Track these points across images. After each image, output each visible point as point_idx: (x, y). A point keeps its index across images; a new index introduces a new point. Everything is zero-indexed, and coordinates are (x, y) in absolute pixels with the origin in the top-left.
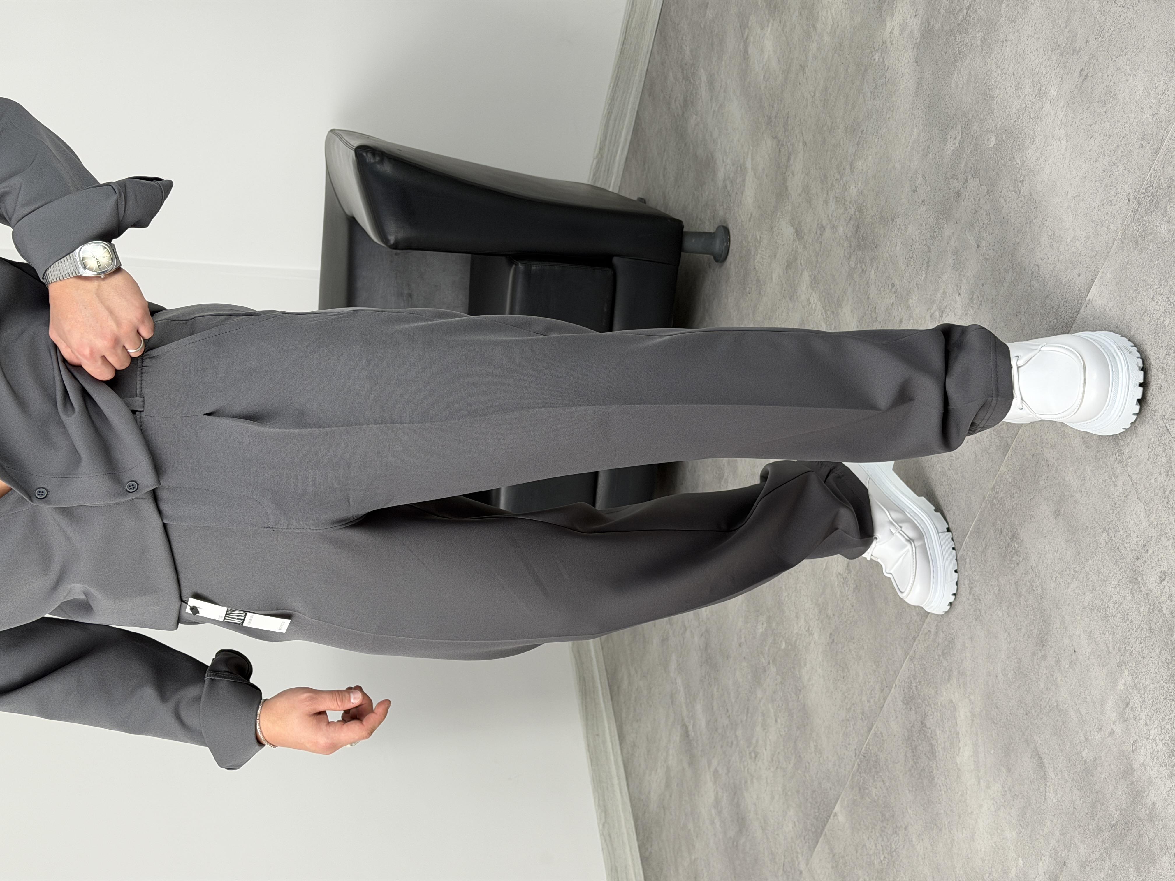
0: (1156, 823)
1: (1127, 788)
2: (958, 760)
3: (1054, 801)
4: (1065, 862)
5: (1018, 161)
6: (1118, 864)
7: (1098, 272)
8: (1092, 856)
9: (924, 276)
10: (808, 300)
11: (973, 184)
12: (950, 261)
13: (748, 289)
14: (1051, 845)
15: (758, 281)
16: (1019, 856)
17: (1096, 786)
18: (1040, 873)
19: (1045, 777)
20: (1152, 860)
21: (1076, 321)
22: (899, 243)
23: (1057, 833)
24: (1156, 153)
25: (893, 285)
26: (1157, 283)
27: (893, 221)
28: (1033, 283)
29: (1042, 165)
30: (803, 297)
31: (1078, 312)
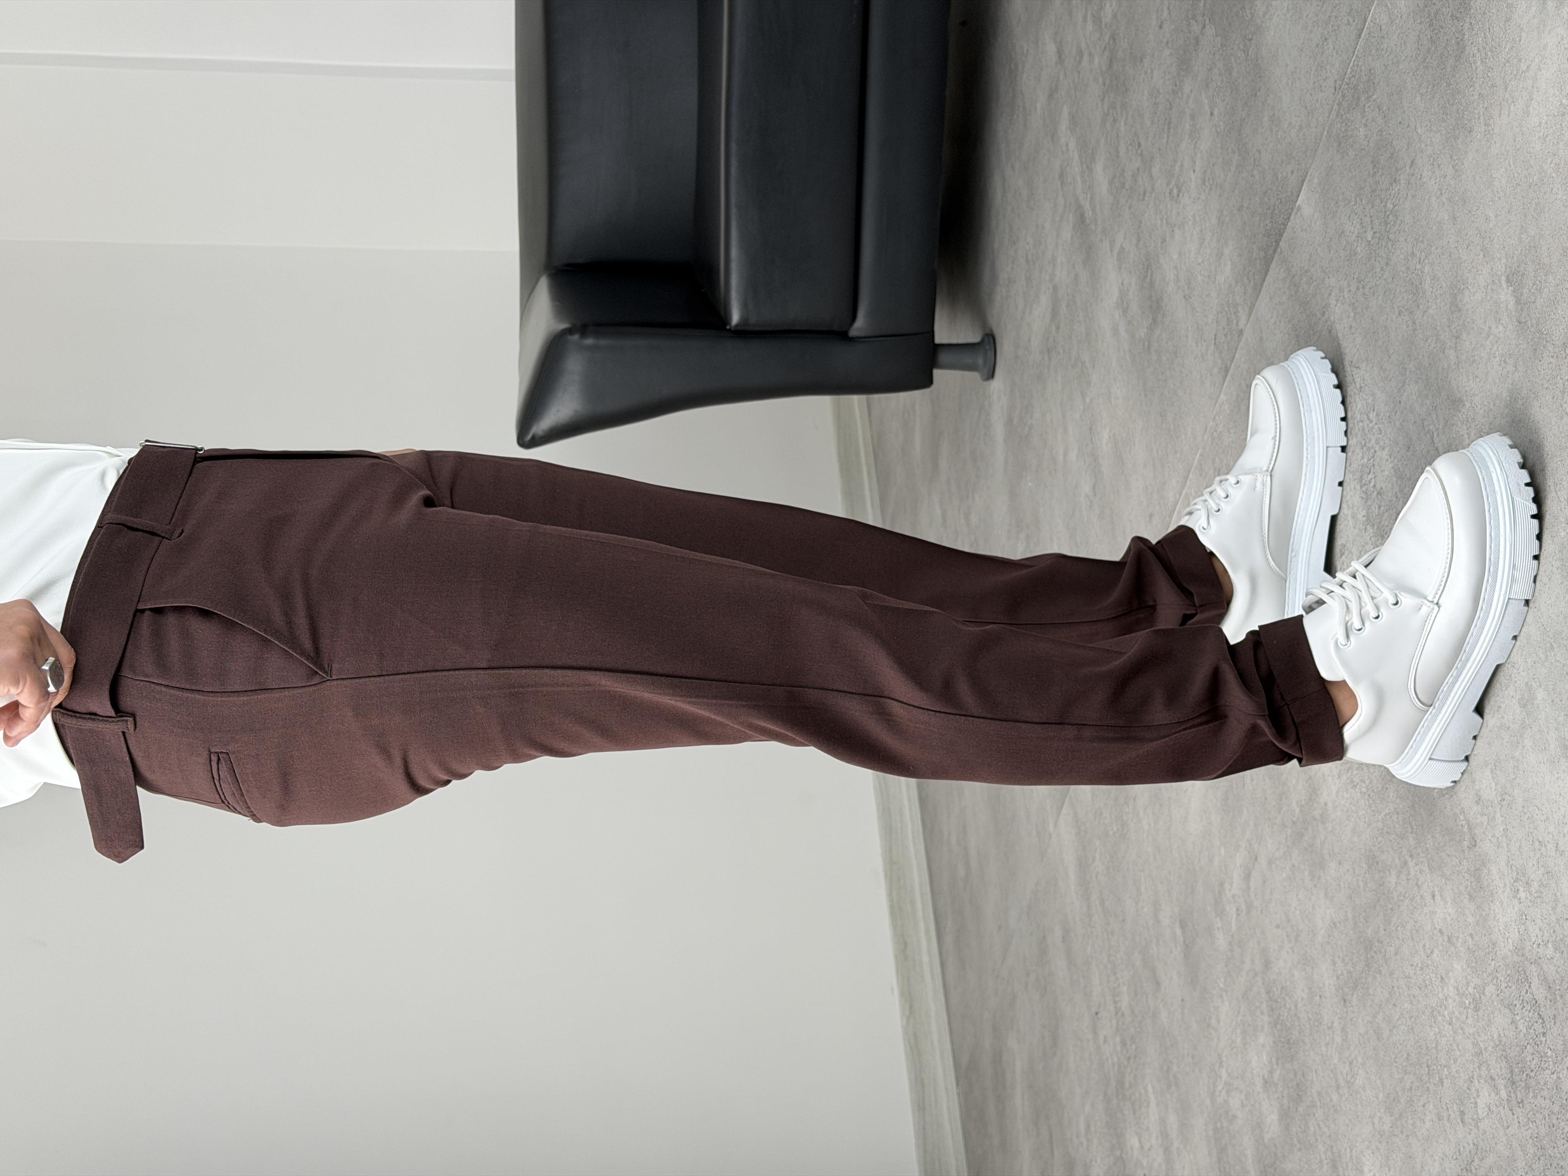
0: (1327, 825)
4: (1256, 857)
5: (1248, 12)
6: (1296, 865)
7: (1307, 173)
8: (1278, 853)
9: (1165, 140)
10: (1067, 145)
11: (1210, 31)
12: (1188, 126)
13: (1015, 117)
15: (1024, 108)
16: (1222, 844)
18: (1237, 865)
20: (1322, 865)
21: (1287, 230)
22: (1146, 92)
24: (1360, 36)
25: (1139, 145)
26: (1353, 199)
27: (1141, 60)
28: (1255, 172)
29: (1268, 25)
30: (1063, 141)
31: (1289, 218)
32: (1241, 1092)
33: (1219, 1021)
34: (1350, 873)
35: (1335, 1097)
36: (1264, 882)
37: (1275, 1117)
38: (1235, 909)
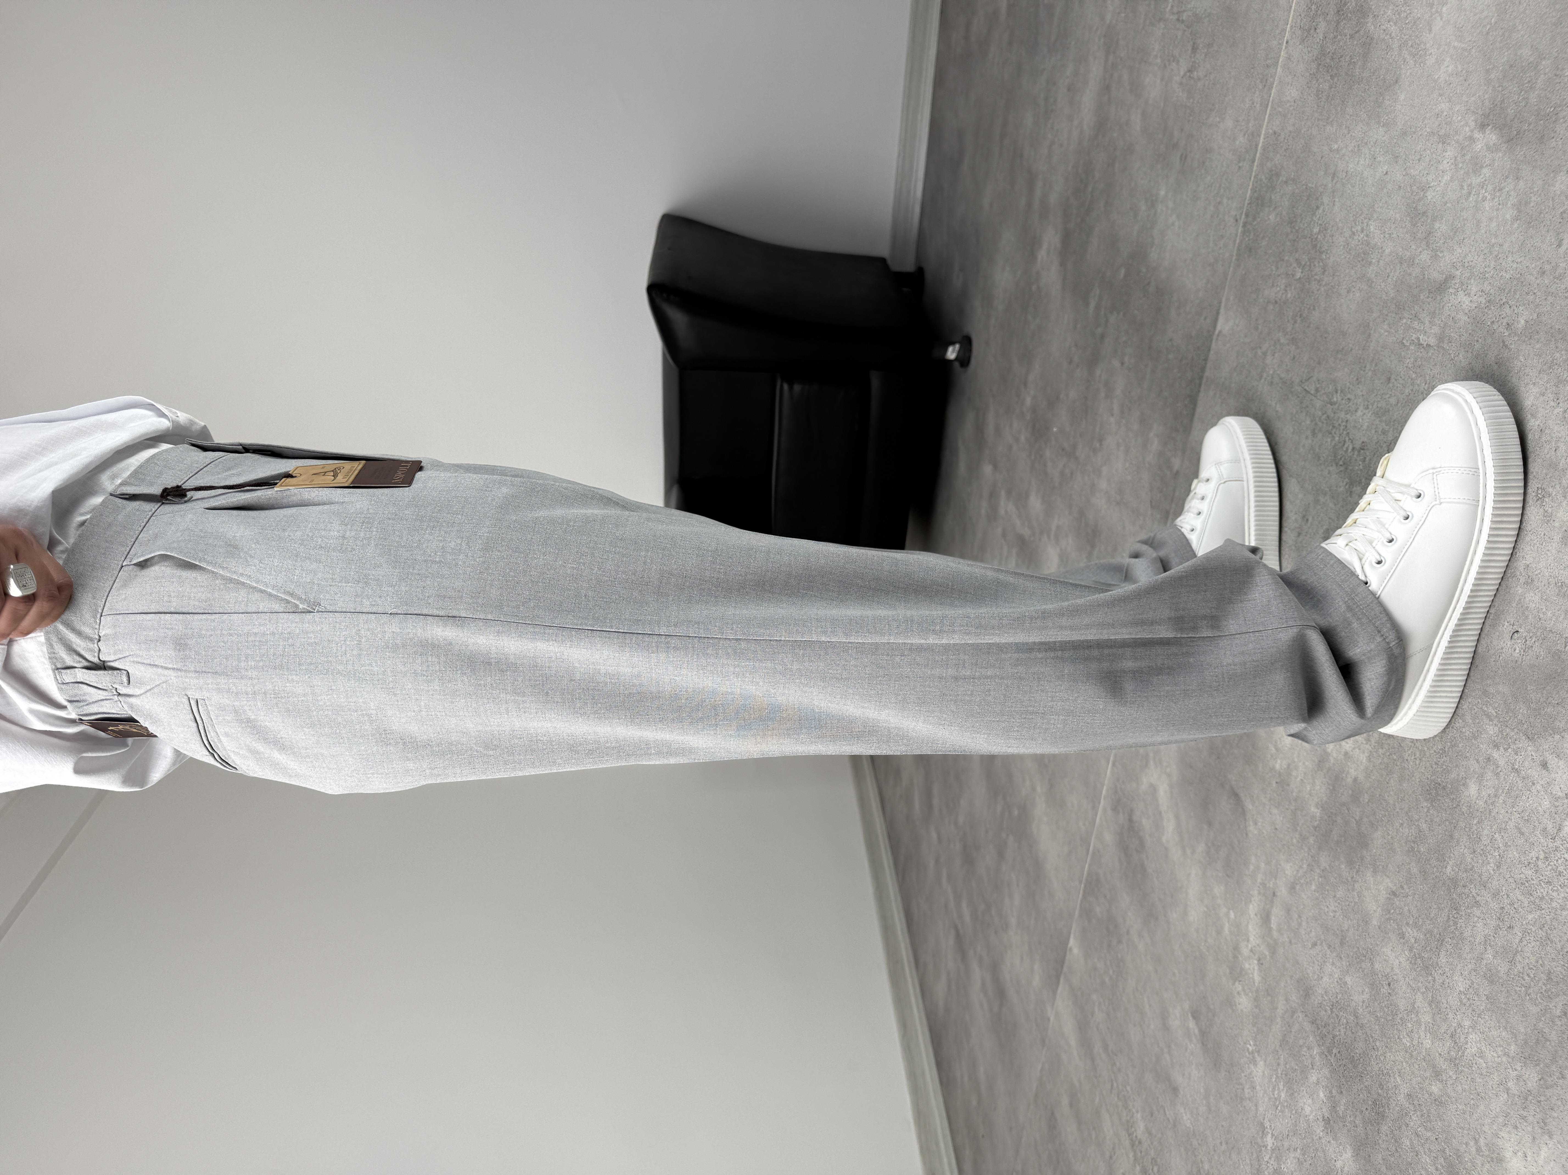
0: (1361, 800)
1: (1325, 778)
2: (1164, 839)
3: (1256, 832)
4: (1274, 893)
5: (1144, 270)
6: (1328, 867)
7: (1221, 302)
8: (1301, 871)
9: (1085, 423)
10: (1006, 510)
11: (1113, 318)
12: (1103, 394)
14: (1259, 880)
16: (1229, 909)
17: (1294, 794)
18: (1252, 916)
19: (1244, 813)
20: (1363, 841)
21: (1209, 359)
22: (1064, 413)
23: (1263, 865)
24: (1254, 162)
25: (1064, 450)
27: (1058, 399)
28: (1169, 356)
29: (1163, 256)
31: (1209, 350)
32: (1295, 1150)
33: (1254, 1088)
34: (1405, 825)
35: (1435, 1089)
36: (1288, 911)
37: (1348, 1154)
38: (1256, 962)
